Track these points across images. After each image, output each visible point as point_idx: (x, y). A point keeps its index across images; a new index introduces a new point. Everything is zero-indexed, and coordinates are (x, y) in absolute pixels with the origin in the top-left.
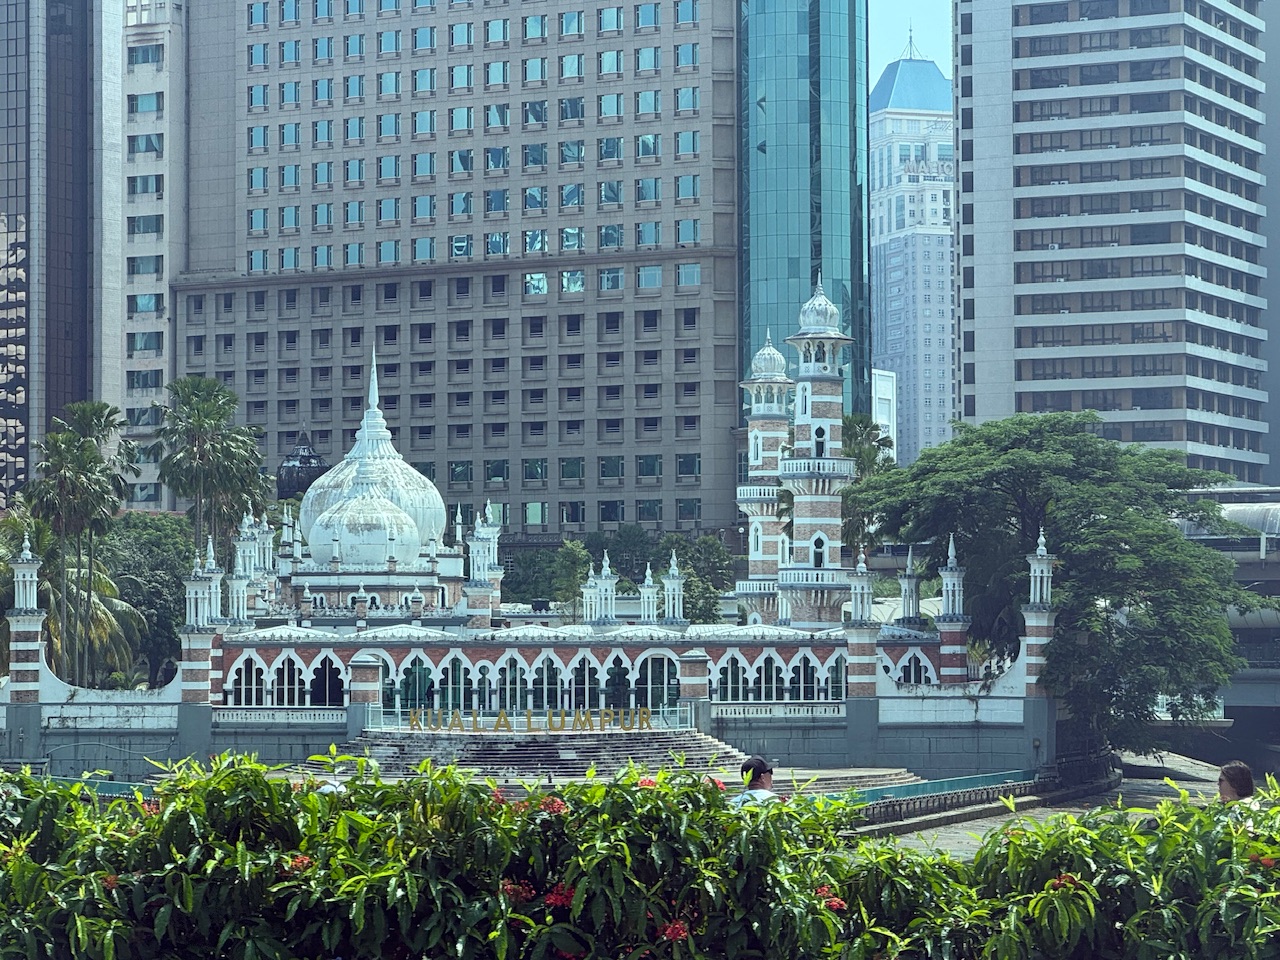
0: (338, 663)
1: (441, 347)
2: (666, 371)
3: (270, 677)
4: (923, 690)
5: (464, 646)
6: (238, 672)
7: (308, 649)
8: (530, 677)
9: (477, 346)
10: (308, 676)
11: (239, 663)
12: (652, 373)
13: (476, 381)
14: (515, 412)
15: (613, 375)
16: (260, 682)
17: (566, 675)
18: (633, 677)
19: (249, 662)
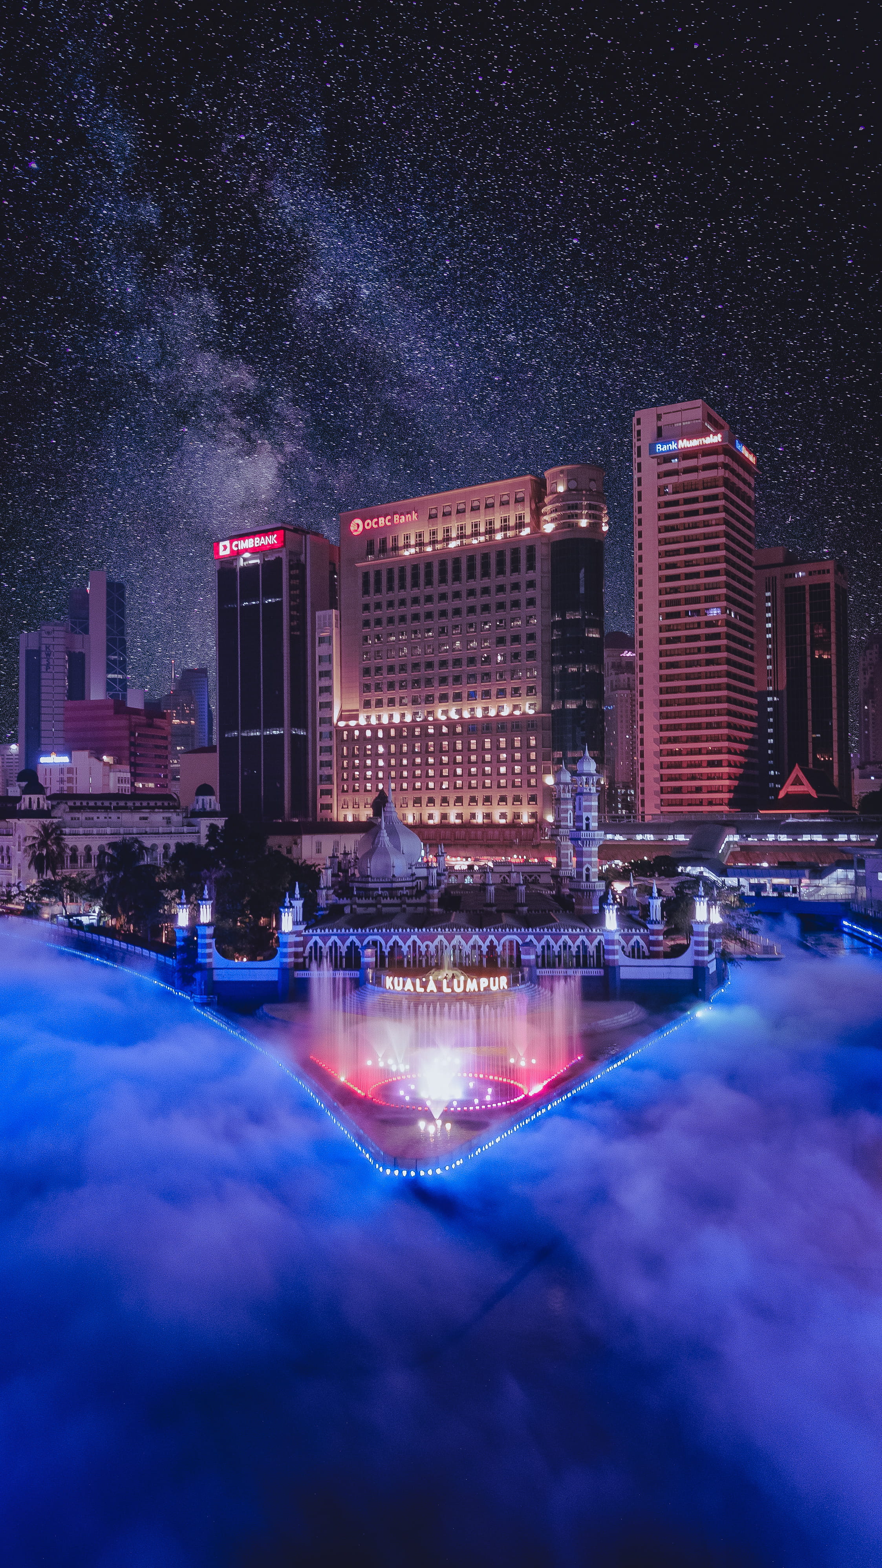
0: (358, 943)
3: (325, 950)
6: (311, 948)
7: (344, 937)
10: (344, 950)
11: (311, 943)
16: (321, 953)
17: (467, 949)
18: (499, 949)
19: (316, 943)
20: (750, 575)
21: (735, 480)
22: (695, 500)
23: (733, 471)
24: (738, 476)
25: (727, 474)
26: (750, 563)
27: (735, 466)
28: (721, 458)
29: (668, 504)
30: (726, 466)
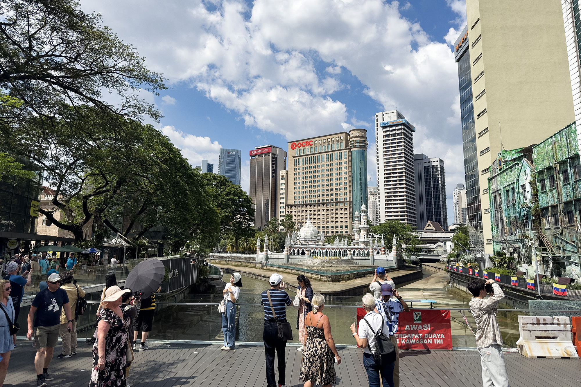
0: (304, 250)
1: (316, 213)
2: (343, 216)
3: (296, 251)
4: (379, 255)
5: (320, 248)
7: (301, 248)
8: (329, 252)
9: (321, 212)
10: (301, 252)
12: (341, 216)
13: (321, 216)
14: (325, 220)
15: (337, 216)
17: (333, 252)
18: (342, 252)
19: (293, 250)
20: (412, 162)
21: (407, 134)
22: (394, 139)
23: (406, 131)
24: (408, 132)
25: (405, 132)
26: (412, 158)
27: (407, 129)
28: (403, 127)
29: (386, 140)
30: (404, 129)
